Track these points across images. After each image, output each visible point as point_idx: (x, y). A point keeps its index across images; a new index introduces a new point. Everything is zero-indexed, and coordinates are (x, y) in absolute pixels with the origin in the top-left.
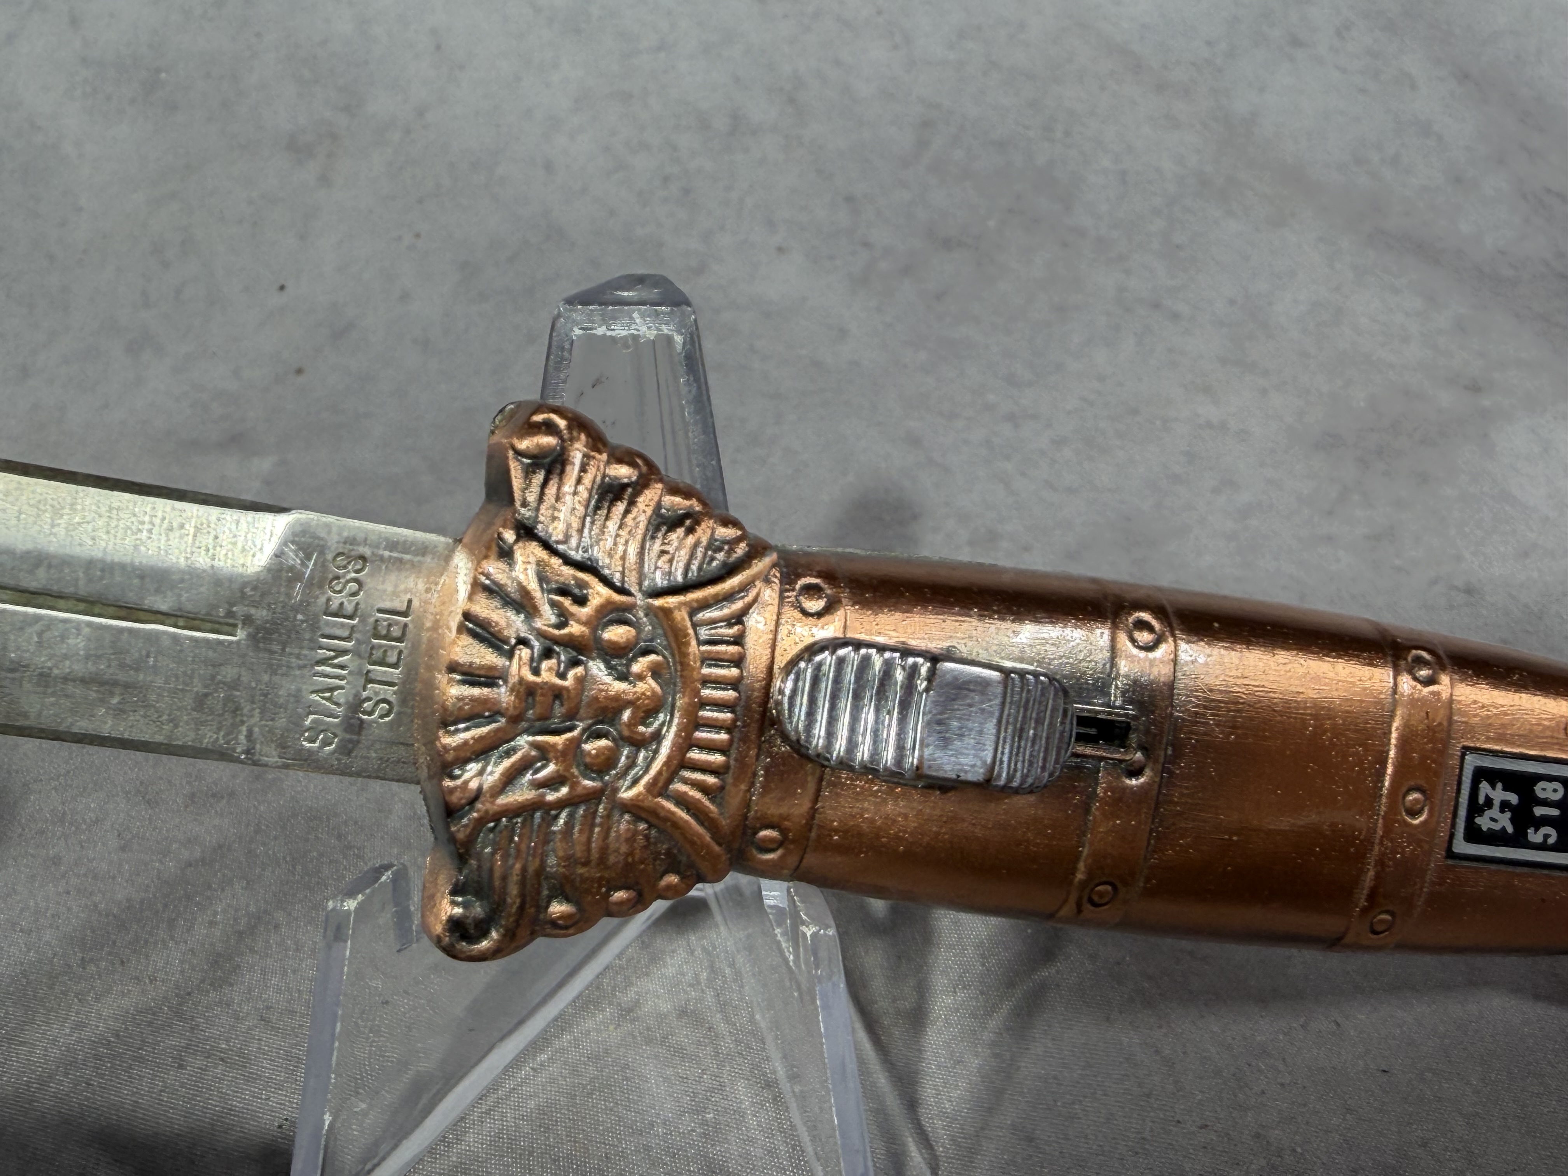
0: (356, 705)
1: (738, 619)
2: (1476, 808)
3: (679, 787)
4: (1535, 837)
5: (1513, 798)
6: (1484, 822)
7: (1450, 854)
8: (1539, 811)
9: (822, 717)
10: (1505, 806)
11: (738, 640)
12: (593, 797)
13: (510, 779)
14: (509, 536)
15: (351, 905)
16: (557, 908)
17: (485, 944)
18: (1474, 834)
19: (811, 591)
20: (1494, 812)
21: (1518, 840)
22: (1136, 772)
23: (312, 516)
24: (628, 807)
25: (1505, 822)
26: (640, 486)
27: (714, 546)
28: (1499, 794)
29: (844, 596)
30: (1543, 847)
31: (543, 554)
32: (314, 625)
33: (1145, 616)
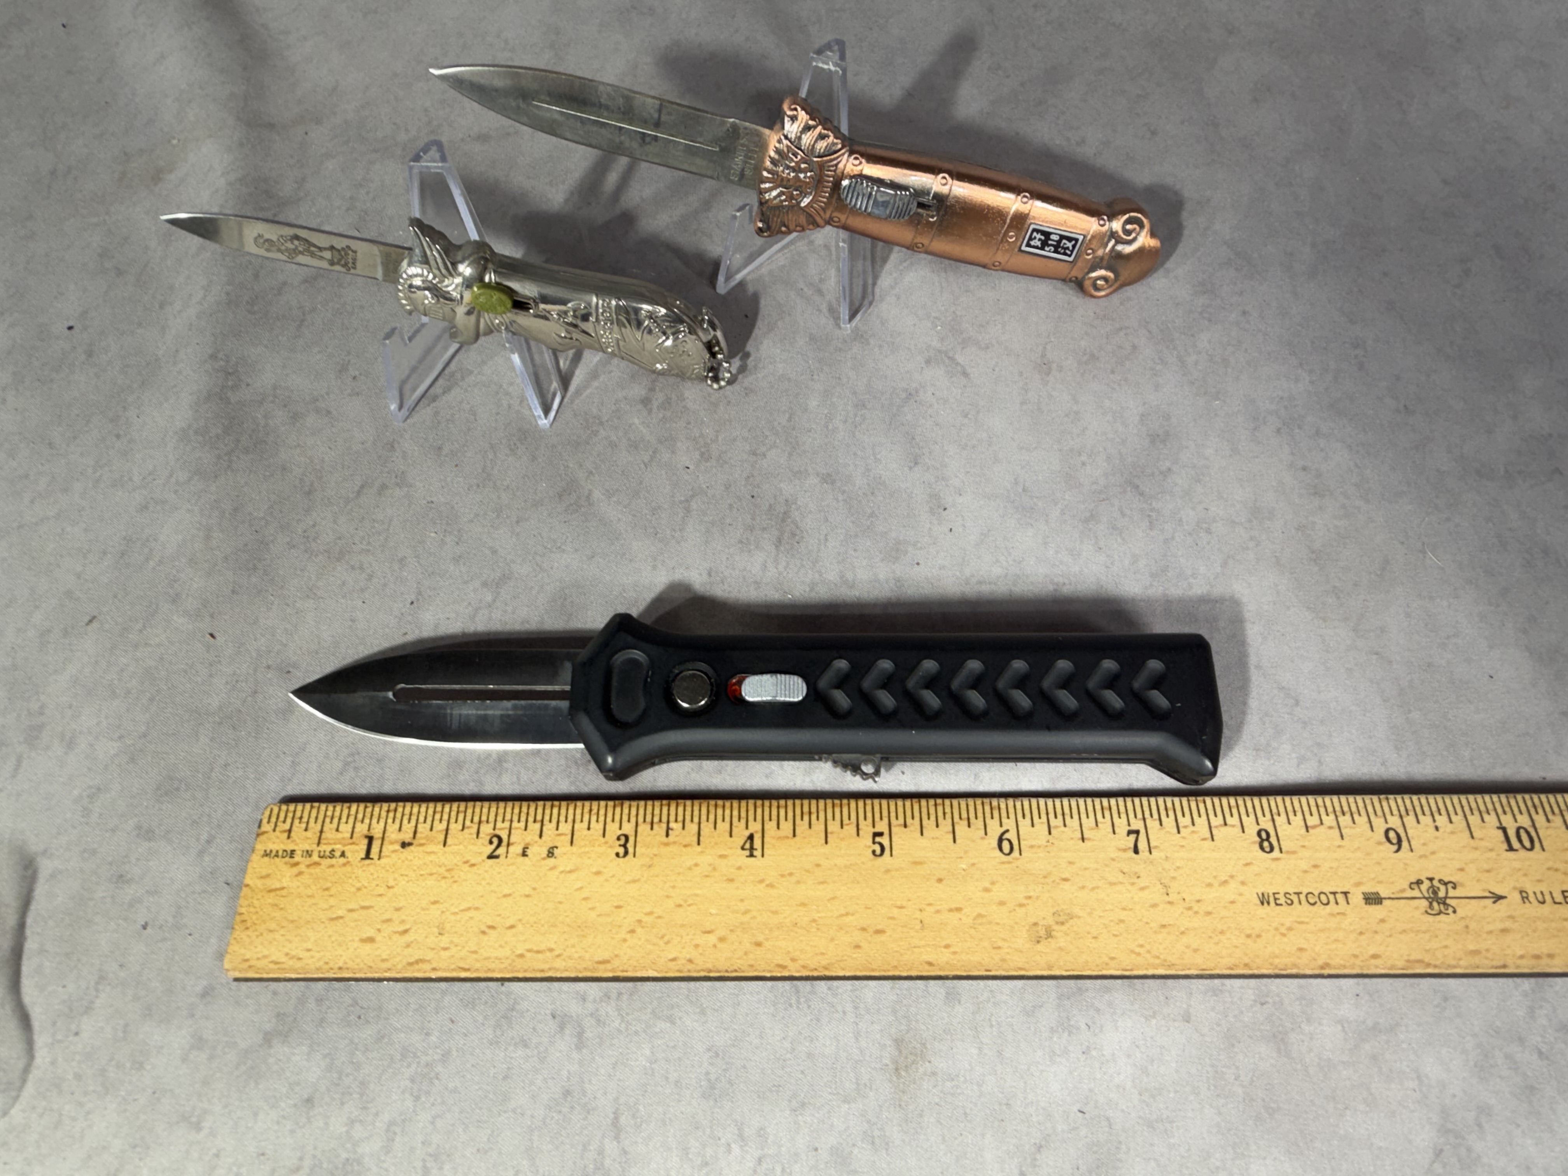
0: (743, 170)
1: (836, 165)
2: (1030, 239)
3: (815, 205)
4: (1047, 248)
5: (1043, 238)
6: (1032, 243)
7: (1020, 250)
8: (1050, 242)
9: (850, 196)
10: (1040, 240)
11: (835, 171)
12: (793, 207)
13: (775, 198)
14: (783, 138)
15: (738, 214)
16: (783, 229)
17: (765, 234)
18: (1028, 245)
19: (856, 158)
20: (1036, 241)
21: (1042, 248)
22: (932, 217)
23: (737, 121)
24: (801, 208)
25: (1039, 244)
26: (815, 127)
27: (834, 144)
28: (1039, 236)
29: (863, 161)
30: (1049, 251)
31: (789, 144)
32: (735, 148)
33: (946, 176)
